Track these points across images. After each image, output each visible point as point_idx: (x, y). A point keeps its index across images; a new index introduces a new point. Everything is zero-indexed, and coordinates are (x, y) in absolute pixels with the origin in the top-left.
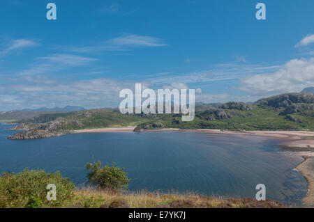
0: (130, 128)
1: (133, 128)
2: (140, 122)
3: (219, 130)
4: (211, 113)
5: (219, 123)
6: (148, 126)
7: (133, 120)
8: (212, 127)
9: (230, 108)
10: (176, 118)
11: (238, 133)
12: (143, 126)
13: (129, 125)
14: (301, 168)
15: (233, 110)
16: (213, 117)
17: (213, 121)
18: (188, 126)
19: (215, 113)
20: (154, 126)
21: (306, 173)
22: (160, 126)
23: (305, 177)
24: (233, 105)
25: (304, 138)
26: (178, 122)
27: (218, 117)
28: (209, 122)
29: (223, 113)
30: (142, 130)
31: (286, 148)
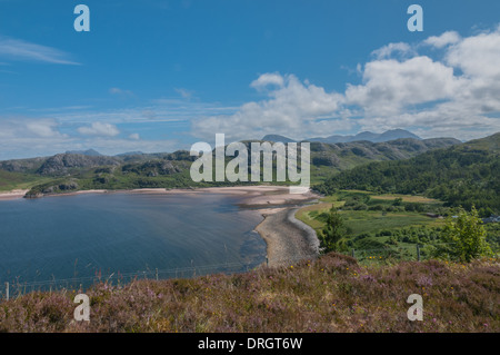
0: (19, 193)
1: (24, 193)
2: (37, 183)
3: (164, 190)
4: (153, 166)
5: (164, 179)
6: (51, 188)
7: (24, 180)
8: (155, 185)
9: (179, 159)
10: (100, 174)
11: (189, 192)
12: (43, 189)
13: (16, 188)
14: (260, 228)
15: (183, 162)
16: (155, 172)
17: (156, 177)
18: (120, 185)
19: (159, 165)
20: (63, 188)
21: (265, 233)
22: (73, 187)
23: (264, 240)
24: (183, 155)
25: (264, 194)
26: (102, 181)
27: (163, 172)
28: (151, 179)
29: (169, 165)
30: (40, 195)
31: (245, 207)
